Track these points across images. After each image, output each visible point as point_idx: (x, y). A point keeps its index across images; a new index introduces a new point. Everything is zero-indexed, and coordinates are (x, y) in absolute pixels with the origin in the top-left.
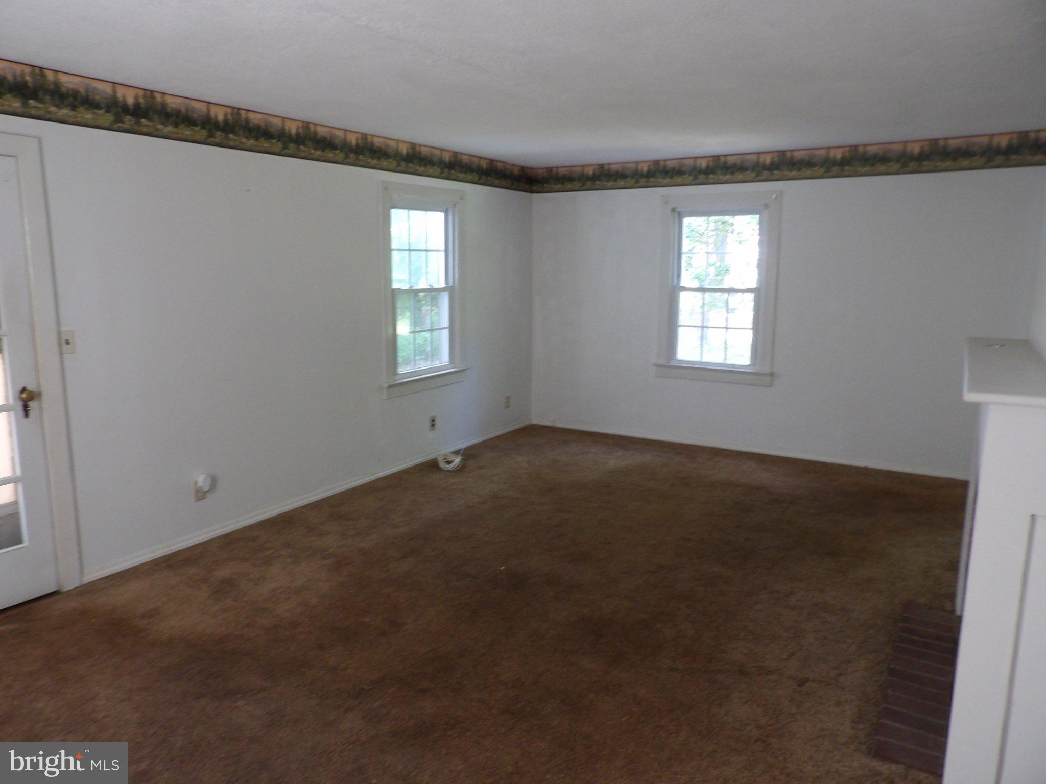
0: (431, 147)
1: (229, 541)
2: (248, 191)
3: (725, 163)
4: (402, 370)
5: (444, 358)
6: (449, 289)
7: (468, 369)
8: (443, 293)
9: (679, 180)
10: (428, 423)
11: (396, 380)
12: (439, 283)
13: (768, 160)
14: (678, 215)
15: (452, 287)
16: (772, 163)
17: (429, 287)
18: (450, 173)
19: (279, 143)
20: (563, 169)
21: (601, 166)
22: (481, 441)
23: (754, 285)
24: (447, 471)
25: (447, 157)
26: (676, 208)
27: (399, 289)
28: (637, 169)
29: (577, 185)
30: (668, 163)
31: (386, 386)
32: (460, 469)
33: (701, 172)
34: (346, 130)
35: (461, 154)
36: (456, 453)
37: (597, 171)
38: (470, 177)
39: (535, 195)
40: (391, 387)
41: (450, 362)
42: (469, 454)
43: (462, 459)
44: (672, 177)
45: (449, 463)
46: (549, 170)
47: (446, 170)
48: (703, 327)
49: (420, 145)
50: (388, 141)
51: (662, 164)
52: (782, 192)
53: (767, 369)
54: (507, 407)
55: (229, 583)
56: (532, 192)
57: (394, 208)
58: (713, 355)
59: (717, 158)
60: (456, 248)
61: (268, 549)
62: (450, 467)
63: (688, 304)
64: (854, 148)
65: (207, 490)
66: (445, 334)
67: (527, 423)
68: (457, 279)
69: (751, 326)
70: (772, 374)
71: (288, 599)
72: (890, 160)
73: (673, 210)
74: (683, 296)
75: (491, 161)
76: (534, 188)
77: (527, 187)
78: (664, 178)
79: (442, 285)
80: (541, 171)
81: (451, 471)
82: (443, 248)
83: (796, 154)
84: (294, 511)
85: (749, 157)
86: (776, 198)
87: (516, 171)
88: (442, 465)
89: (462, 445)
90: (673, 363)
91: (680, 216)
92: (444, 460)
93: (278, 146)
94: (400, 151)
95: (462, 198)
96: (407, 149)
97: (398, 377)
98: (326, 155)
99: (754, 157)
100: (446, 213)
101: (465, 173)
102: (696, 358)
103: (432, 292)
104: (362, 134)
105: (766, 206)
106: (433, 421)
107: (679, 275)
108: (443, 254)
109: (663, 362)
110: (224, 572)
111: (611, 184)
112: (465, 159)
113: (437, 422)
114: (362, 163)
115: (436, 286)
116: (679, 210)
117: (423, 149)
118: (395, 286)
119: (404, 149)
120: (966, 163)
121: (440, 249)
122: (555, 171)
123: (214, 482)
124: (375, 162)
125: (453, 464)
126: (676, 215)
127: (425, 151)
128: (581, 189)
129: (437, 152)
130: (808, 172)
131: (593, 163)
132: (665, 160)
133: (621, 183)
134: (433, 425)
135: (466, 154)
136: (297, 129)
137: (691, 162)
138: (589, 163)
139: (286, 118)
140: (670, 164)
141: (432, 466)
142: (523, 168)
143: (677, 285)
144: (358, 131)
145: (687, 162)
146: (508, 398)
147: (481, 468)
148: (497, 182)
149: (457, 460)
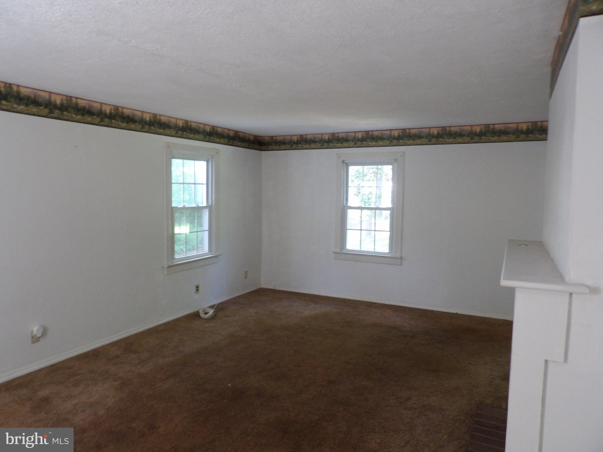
0: (198, 123)
1: (53, 369)
2: (76, 146)
3: (372, 135)
4: (177, 256)
5: (205, 248)
6: (209, 207)
7: (220, 255)
8: (205, 209)
9: (346, 144)
10: (194, 289)
11: (173, 263)
12: (203, 204)
13: (396, 134)
14: (346, 165)
15: (210, 206)
16: (399, 136)
17: (196, 206)
18: (210, 138)
19: (98, 118)
20: (279, 137)
21: (302, 136)
22: (228, 299)
23: (390, 205)
24: (205, 319)
25: (208, 129)
26: (345, 161)
27: (177, 207)
28: (322, 138)
29: (288, 146)
30: (340, 135)
31: (166, 266)
32: (213, 318)
33: (359, 140)
34: (143, 112)
35: (217, 127)
36: (212, 307)
37: (299, 139)
38: (222, 141)
39: (263, 152)
40: (169, 267)
41: (208, 251)
42: (220, 308)
43: (214, 311)
44: (342, 143)
45: (206, 313)
46: (272, 137)
47: (207, 137)
48: (361, 230)
49: (191, 122)
50: (170, 118)
51: (336, 135)
52: (404, 153)
53: (398, 255)
54: (246, 278)
55: (46, 400)
56: (262, 150)
57: (173, 158)
58: (368, 247)
59: (367, 132)
60: (214, 182)
61: (79, 375)
62: (207, 316)
63: (352, 216)
64: (444, 128)
65: (40, 336)
66: (206, 234)
67: (258, 287)
68: (213, 202)
69: (389, 230)
70: (401, 258)
71: (84, 411)
72: (464, 136)
73: (343, 162)
74: (350, 211)
75: (236, 132)
76: (263, 148)
77: (259, 147)
78: (338, 144)
79: (205, 204)
80: (267, 138)
81: (207, 319)
82: (205, 182)
83: (412, 131)
84: (102, 347)
85: (386, 132)
86: (401, 156)
87: (252, 138)
88: (202, 315)
89: (216, 302)
90: (344, 251)
91: (347, 165)
92: (203, 312)
93: (98, 120)
94: (178, 125)
95: (217, 153)
96: (183, 123)
97: (174, 261)
98: (129, 126)
99: (389, 132)
100: (208, 162)
101: (220, 138)
102: (357, 248)
103: (199, 209)
104: (153, 114)
105: (396, 160)
106: (197, 287)
107: (347, 200)
108: (205, 186)
109: (338, 250)
110: (43, 393)
111: (307, 146)
112: (219, 130)
113: (200, 288)
114: (152, 131)
115: (201, 205)
116: (346, 162)
117: (193, 124)
118: (174, 205)
119: (180, 123)
120: (505, 138)
121: (203, 183)
122: (275, 138)
123: (45, 332)
124: (161, 131)
125: (208, 315)
126: (345, 164)
127: (193, 125)
128: (290, 149)
129: (202, 126)
130: (419, 142)
131: (296, 134)
132: (338, 133)
133: (313, 146)
134: (197, 290)
135: (220, 127)
136: (111, 110)
137: (353, 134)
138: (294, 134)
139: (104, 103)
140: (341, 135)
141: (196, 315)
142: (256, 136)
143: (346, 205)
144: (151, 112)
145: (350, 134)
146: (246, 272)
147: (226, 316)
148: (240, 144)
149: (211, 312)
